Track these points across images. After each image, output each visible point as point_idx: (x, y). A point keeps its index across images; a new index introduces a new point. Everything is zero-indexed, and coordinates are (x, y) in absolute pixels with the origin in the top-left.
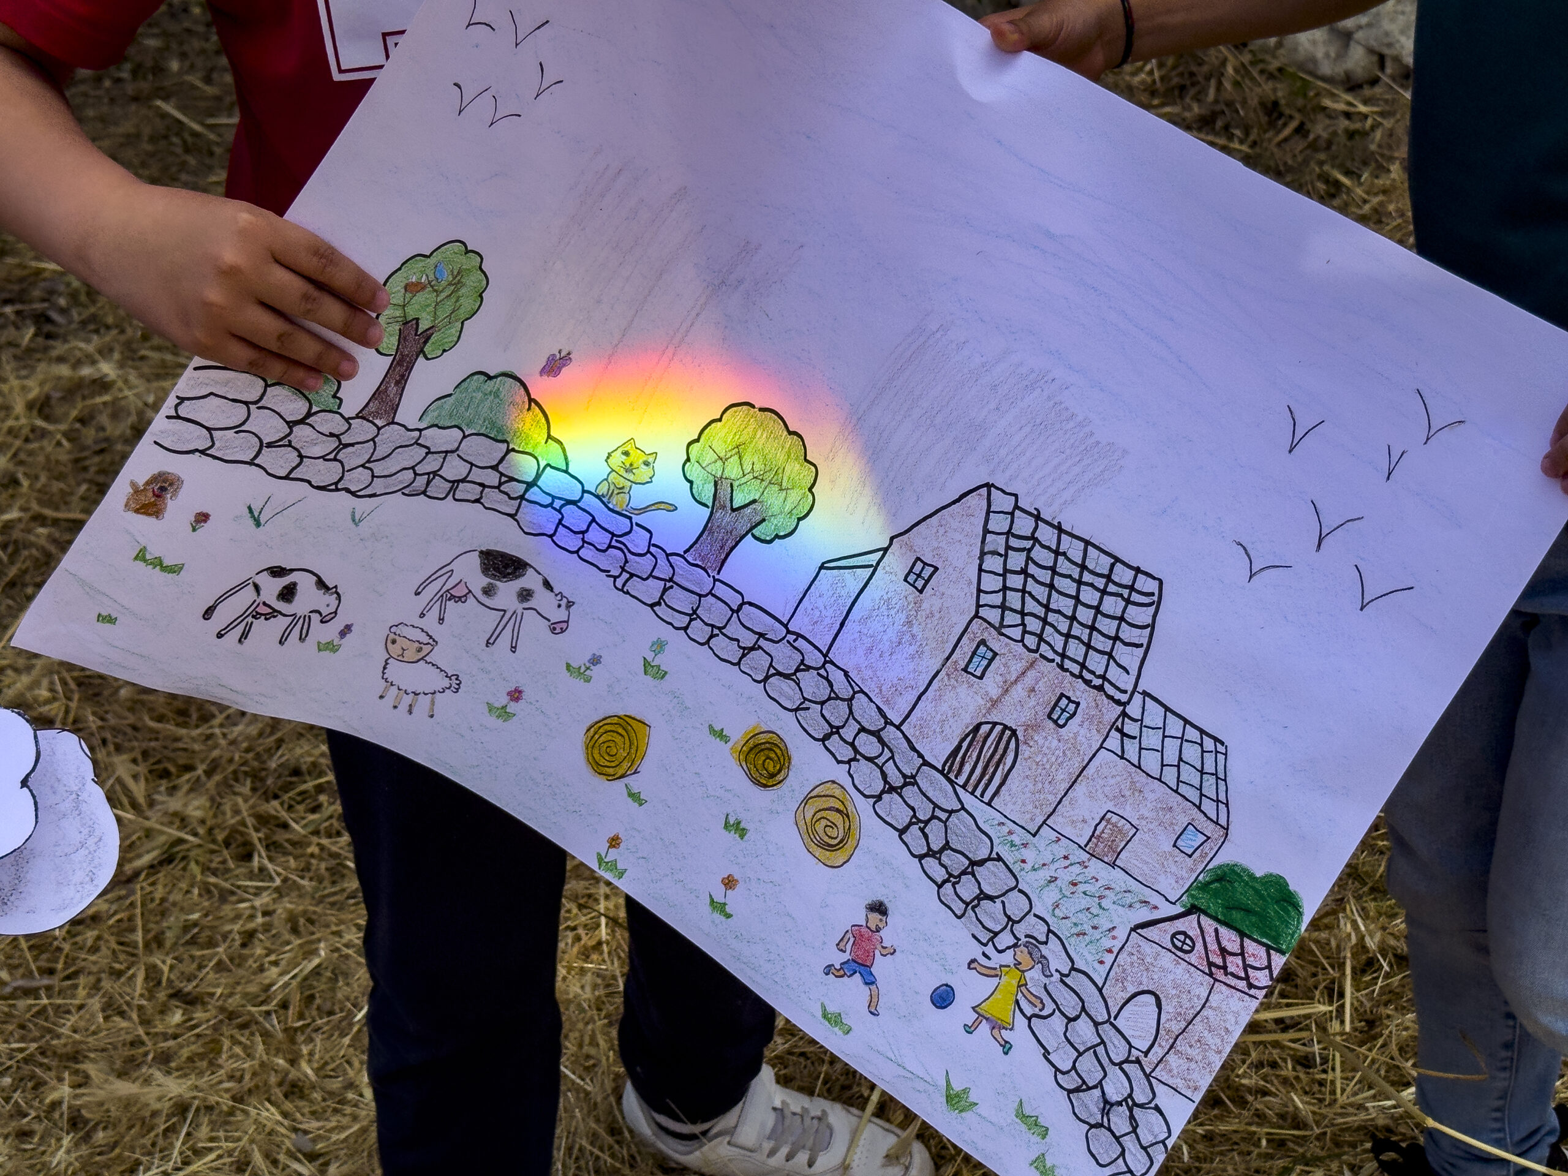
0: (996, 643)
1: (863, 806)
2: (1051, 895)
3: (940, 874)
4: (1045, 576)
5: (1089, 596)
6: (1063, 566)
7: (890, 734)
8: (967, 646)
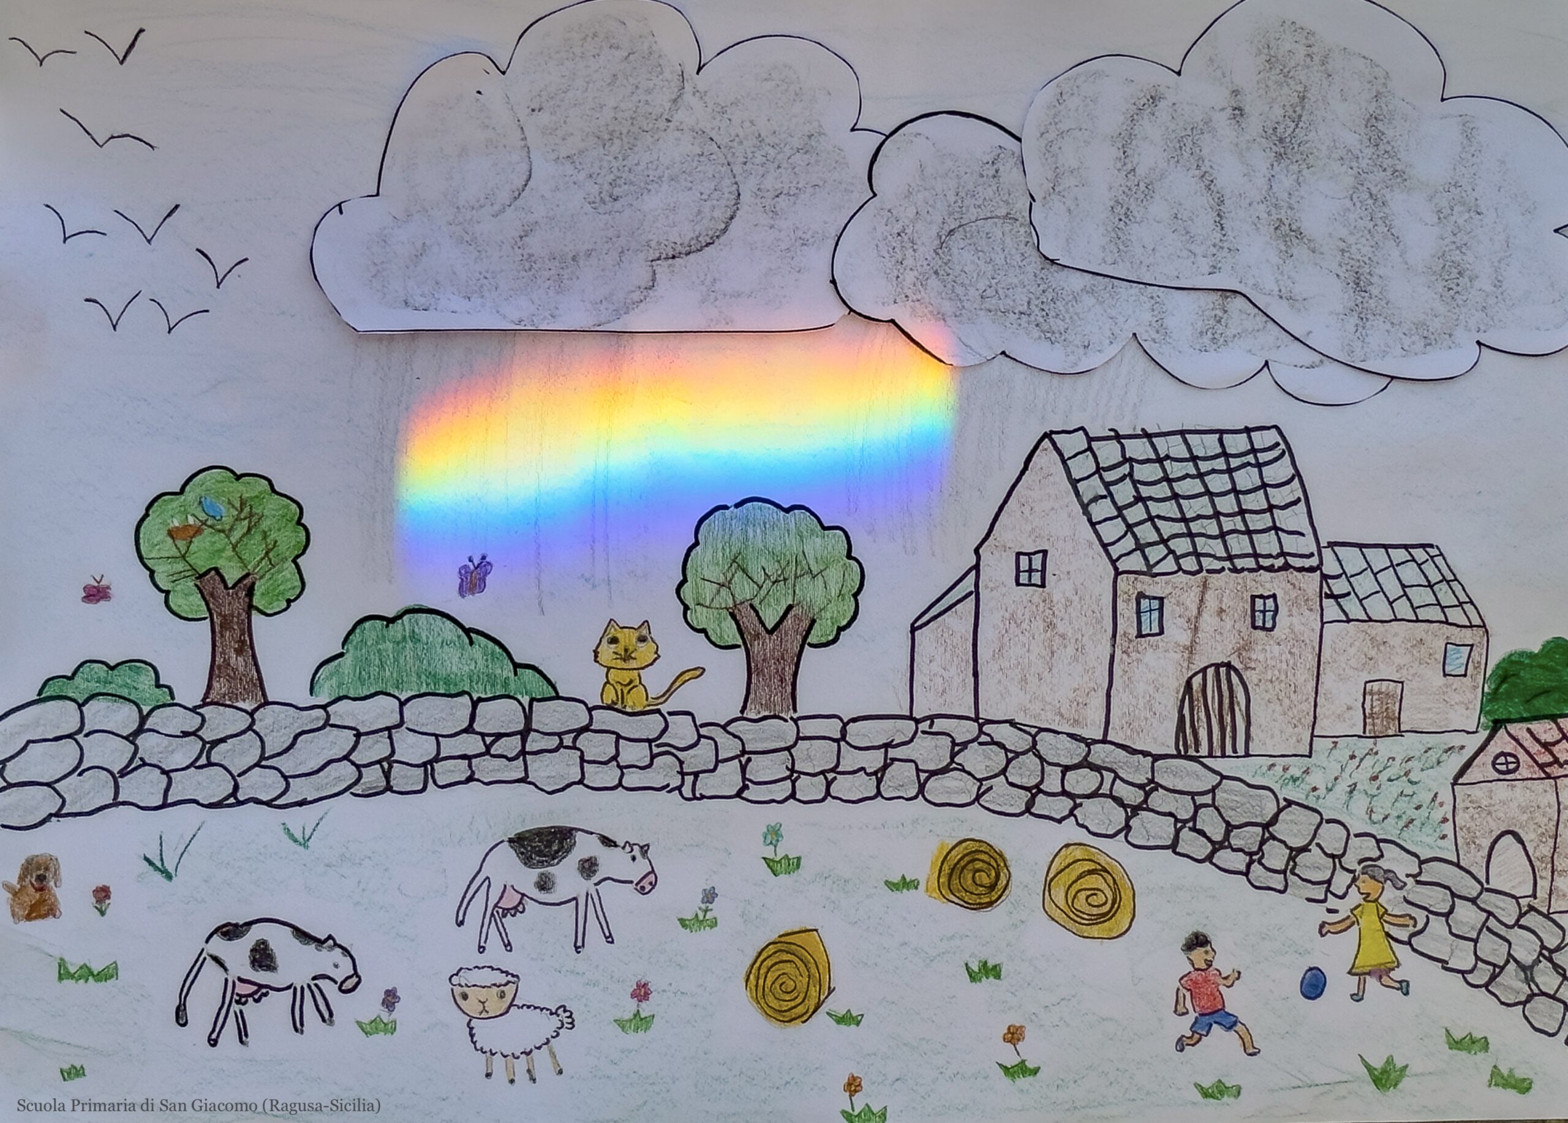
0: (1155, 587)
1: (1116, 848)
2: (1360, 803)
3: (1239, 861)
4: (1163, 490)
5: (1219, 483)
6: (1175, 470)
7: (1100, 754)
8: (1126, 610)
